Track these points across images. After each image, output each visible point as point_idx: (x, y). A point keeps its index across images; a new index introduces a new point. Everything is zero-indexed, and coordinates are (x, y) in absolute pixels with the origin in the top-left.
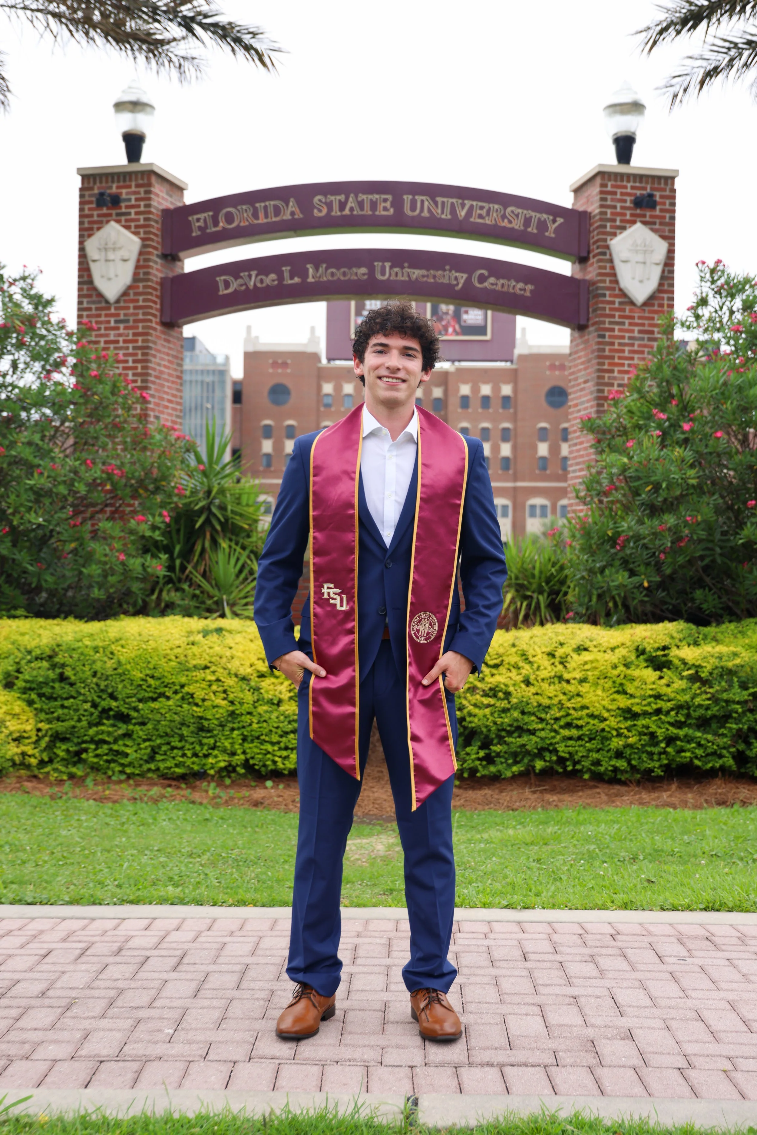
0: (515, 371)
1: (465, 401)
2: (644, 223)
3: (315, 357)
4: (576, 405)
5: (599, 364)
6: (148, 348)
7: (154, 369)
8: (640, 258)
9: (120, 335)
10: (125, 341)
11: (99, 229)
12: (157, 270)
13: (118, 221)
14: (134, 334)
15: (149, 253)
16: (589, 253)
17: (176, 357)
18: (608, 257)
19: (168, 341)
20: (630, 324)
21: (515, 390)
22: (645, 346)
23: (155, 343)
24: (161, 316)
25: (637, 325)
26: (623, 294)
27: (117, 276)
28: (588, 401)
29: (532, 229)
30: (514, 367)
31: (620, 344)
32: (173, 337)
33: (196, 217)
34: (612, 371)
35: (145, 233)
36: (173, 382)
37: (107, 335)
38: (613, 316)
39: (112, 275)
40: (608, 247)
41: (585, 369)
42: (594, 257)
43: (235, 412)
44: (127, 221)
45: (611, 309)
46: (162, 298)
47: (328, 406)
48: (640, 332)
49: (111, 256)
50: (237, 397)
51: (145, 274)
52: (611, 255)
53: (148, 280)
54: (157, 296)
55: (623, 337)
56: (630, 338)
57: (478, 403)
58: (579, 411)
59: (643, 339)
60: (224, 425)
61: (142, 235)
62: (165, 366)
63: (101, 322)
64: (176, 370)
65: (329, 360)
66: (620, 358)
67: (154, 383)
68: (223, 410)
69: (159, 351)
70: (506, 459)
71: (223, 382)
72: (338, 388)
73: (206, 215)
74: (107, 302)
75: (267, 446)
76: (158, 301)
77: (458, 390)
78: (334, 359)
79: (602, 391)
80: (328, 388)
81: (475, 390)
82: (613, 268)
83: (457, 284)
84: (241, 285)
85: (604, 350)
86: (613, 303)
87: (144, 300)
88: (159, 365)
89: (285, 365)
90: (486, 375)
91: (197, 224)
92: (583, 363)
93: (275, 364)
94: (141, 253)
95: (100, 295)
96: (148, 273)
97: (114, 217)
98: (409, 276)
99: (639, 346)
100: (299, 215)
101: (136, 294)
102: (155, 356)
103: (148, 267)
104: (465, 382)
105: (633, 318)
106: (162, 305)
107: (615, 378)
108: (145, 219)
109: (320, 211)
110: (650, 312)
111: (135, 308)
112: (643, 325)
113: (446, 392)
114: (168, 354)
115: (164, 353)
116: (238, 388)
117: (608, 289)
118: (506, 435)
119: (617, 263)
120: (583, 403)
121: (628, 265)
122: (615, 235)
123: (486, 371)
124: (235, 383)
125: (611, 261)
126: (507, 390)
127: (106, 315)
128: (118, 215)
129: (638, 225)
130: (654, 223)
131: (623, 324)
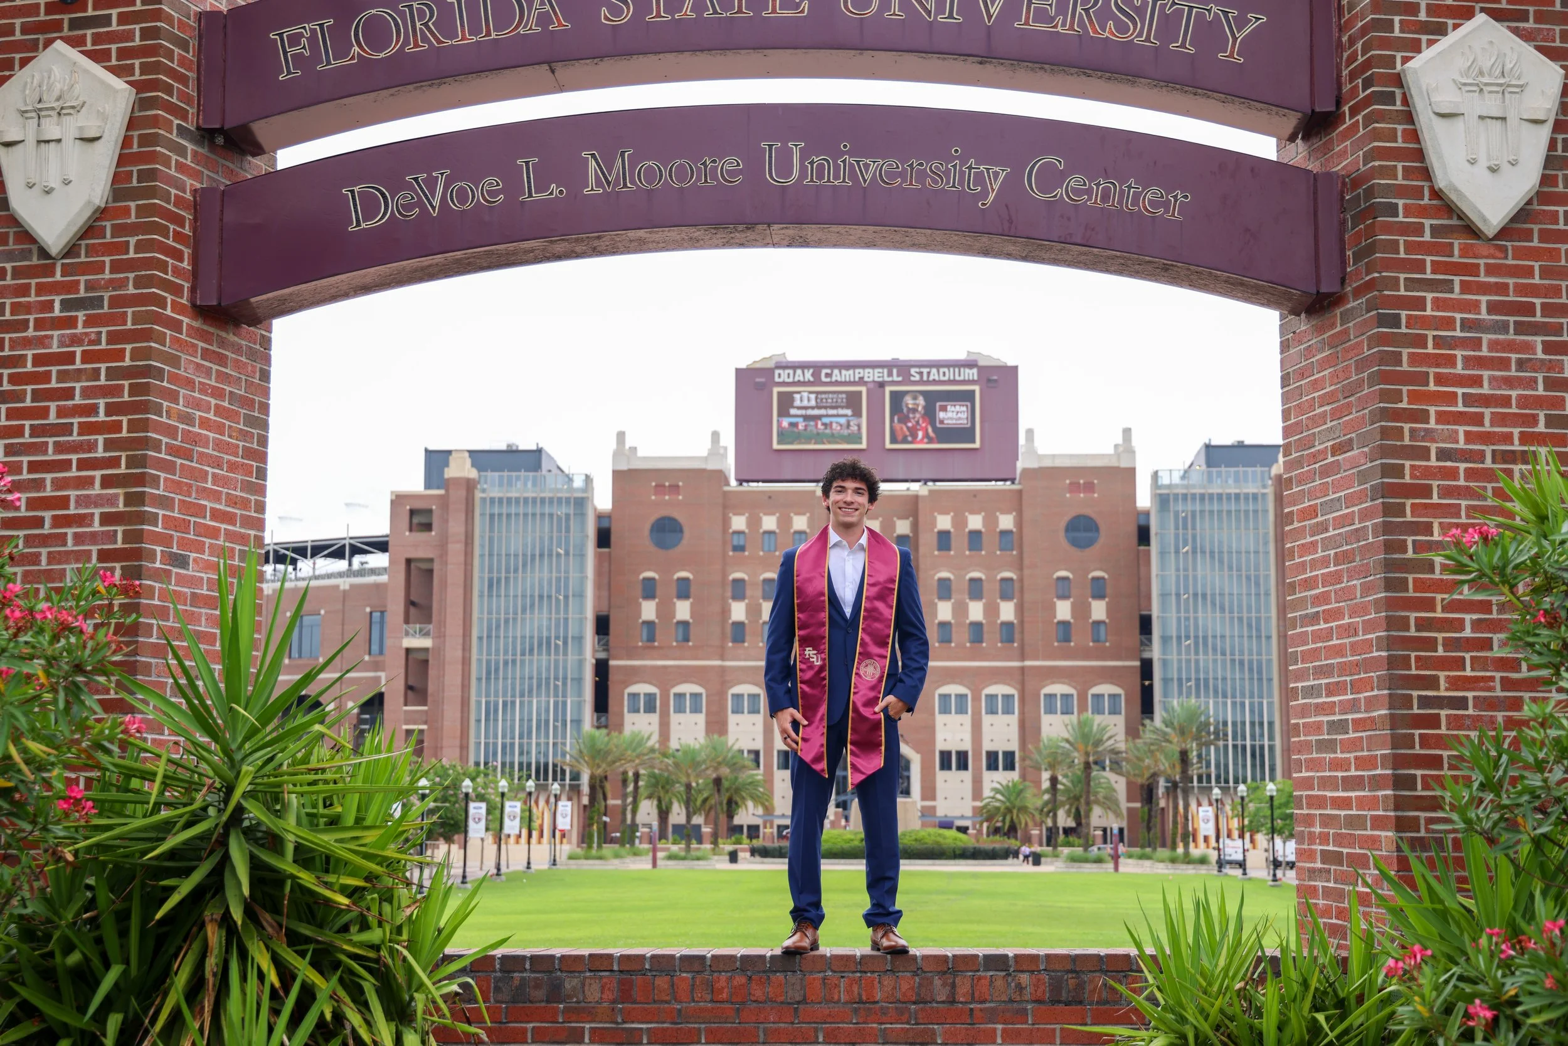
0: (1020, 492)
1: (944, 539)
2: (1498, 15)
3: (720, 476)
4: (1312, 512)
5: (1384, 396)
6: (147, 371)
7: (171, 431)
8: (1491, 105)
9: (76, 340)
10: (87, 357)
11: (24, 62)
12: (180, 167)
13: (75, 42)
14: (113, 338)
15: (155, 121)
16: (1339, 103)
17: (248, 403)
18: (1398, 106)
19: (221, 360)
20: (1466, 287)
21: (1019, 523)
22: (1511, 346)
23: (174, 361)
24: (193, 290)
25: (1484, 289)
26: (1443, 204)
27: (67, 183)
28: (1350, 500)
29: (1183, 44)
30: (1016, 487)
31: (1439, 342)
32: (238, 350)
33: (287, 32)
34: (1424, 417)
35: (145, 68)
36: (233, 467)
37: (41, 342)
38: (1420, 266)
39: (54, 183)
40: (1398, 80)
41: (1336, 414)
42: (1354, 111)
43: (599, 560)
44: (97, 39)
45: (1410, 247)
46: (196, 244)
47: (739, 548)
48: (1493, 308)
49: (52, 129)
50: (604, 538)
51: (143, 176)
52: (1405, 101)
53: (152, 192)
54: (178, 237)
55: (1449, 323)
56: (1466, 325)
57: (966, 541)
58: (1323, 527)
59: (1503, 328)
60: (583, 579)
61: (137, 76)
62: (205, 423)
63: (28, 308)
64: (245, 435)
65: (741, 482)
66: (1440, 380)
67: (169, 467)
68: (582, 556)
69: (189, 383)
70: (1008, 625)
71: (581, 515)
72: (754, 522)
73: (314, 25)
74: (44, 253)
75: (649, 610)
76: (187, 252)
77: (934, 523)
78: (748, 481)
79: (1398, 471)
80: (739, 523)
81: (959, 522)
82: (1414, 135)
83: (985, 194)
84: (408, 207)
85: (1397, 359)
86: (1419, 230)
87: (139, 247)
88: (187, 419)
89: (675, 488)
90: (974, 501)
91: (292, 51)
92: (1324, 400)
93: (659, 488)
94: (132, 124)
95: (26, 236)
96: (152, 175)
97: (66, 32)
98: (853, 175)
99: (1493, 346)
100: (560, 24)
101: (118, 230)
102: (173, 397)
103: (153, 157)
104: (945, 512)
105: (1473, 270)
106: (195, 260)
107: (1429, 435)
108: (146, 34)
109: (616, 11)
110: (1519, 254)
111: (116, 267)
112: (1502, 289)
113: (915, 526)
114: (218, 393)
115: (203, 389)
116: (605, 524)
117: (1402, 192)
118: (1007, 590)
119: (1425, 119)
120: (1331, 506)
121: (1459, 123)
122: (1416, 47)
123: (975, 494)
124: (600, 517)
125: (1409, 117)
126: (1006, 522)
127: (41, 289)
128: (75, 24)
129: (1481, 18)
130: (1523, 16)
131: (1448, 286)
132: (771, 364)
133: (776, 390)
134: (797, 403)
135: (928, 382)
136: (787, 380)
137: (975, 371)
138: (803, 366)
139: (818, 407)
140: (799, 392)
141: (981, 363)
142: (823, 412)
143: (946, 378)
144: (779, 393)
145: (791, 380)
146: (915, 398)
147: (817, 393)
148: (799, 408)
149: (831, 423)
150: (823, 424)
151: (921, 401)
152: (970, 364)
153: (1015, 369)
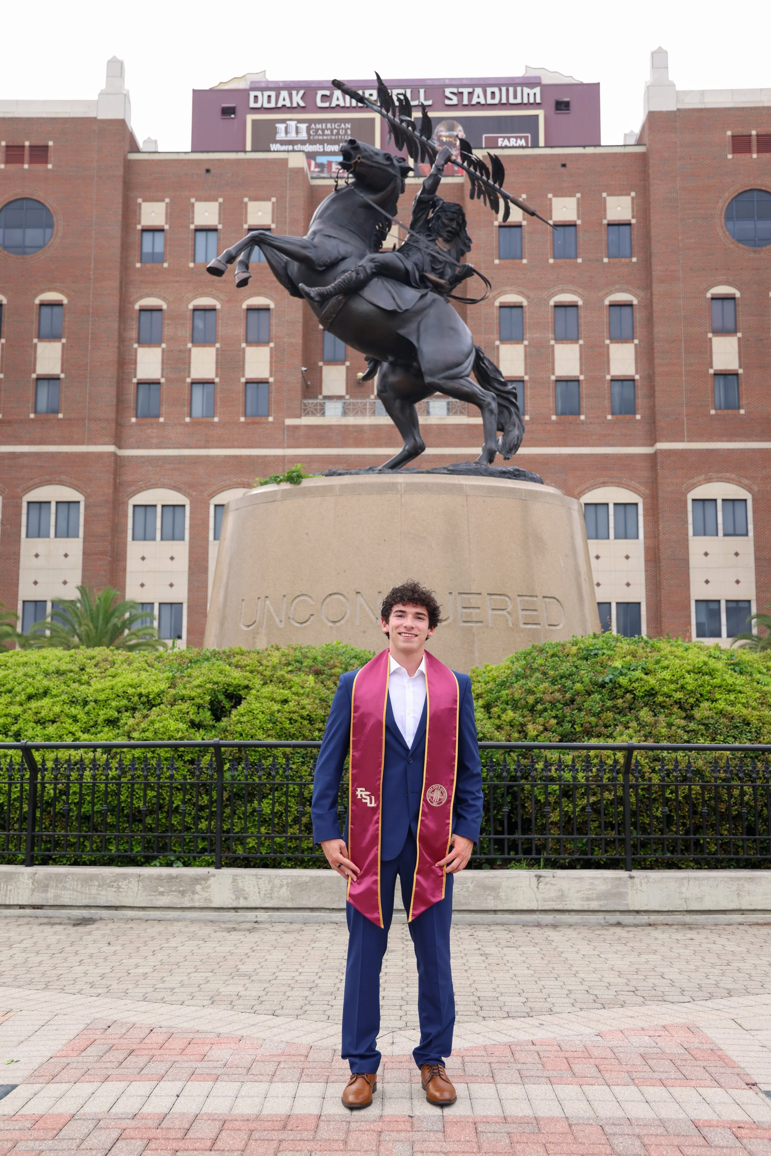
132: (243, 85)
133: (250, 118)
134: (281, 136)
135: (470, 106)
136: (266, 105)
137: (537, 90)
138: (290, 87)
139: (312, 142)
140: (283, 121)
141: (545, 81)
142: (318, 148)
143: (496, 101)
144: (254, 122)
145: (272, 105)
146: (451, 128)
147: (310, 122)
148: (283, 143)
149: (330, 163)
150: (318, 165)
151: (460, 132)
152: (531, 83)
153: (595, 88)
